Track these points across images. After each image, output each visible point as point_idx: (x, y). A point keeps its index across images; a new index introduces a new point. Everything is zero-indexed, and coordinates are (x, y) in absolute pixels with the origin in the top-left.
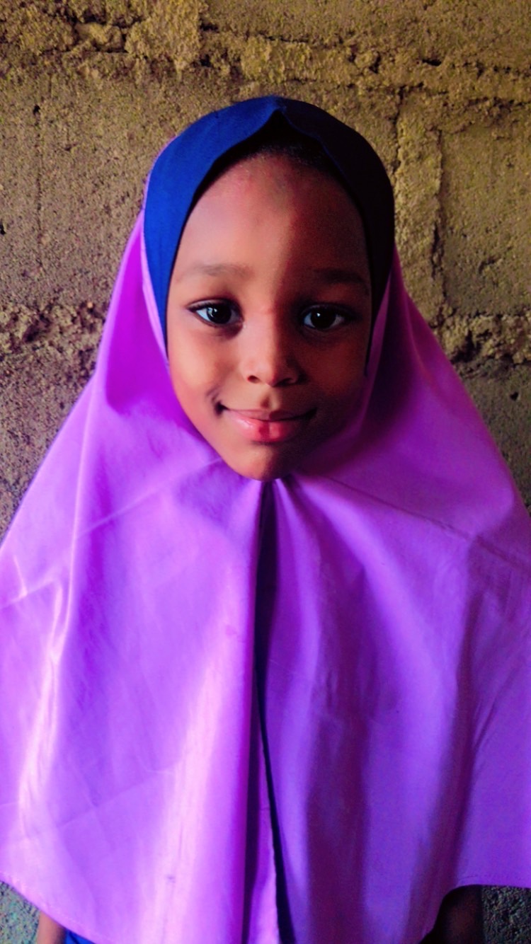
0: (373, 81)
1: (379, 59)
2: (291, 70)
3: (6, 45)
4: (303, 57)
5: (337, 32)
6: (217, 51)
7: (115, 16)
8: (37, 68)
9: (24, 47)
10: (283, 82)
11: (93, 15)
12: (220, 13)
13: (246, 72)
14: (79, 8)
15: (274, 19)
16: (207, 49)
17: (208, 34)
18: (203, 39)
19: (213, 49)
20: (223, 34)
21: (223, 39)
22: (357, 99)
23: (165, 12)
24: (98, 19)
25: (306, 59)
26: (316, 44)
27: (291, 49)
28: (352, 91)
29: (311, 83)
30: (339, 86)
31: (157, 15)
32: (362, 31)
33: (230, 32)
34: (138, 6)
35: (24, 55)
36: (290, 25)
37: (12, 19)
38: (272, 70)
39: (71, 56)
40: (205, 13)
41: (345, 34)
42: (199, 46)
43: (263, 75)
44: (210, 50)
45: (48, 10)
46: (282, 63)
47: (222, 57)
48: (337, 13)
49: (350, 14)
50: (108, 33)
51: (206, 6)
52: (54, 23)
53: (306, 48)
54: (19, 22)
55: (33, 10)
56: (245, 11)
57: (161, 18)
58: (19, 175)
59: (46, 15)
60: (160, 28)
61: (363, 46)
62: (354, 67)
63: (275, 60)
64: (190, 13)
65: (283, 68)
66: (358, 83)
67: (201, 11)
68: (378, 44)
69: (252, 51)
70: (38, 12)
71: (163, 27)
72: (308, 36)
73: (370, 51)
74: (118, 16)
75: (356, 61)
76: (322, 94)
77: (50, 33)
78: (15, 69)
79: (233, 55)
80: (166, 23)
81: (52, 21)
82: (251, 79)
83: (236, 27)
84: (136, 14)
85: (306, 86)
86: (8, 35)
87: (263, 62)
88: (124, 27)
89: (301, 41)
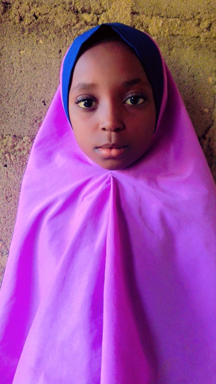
0: (208, 34)
1: (211, 24)
2: (171, 31)
3: (48, 24)
4: (176, 25)
5: (192, 13)
6: (138, 24)
7: (95, 10)
8: (61, 34)
9: (56, 25)
10: (167, 36)
11: (85, 10)
12: (140, 7)
13: (151, 32)
14: (79, 7)
15: (164, 8)
16: (134, 23)
17: (135, 16)
18: (132, 18)
19: (137, 22)
20: (141, 16)
21: (141, 18)
22: (200, 43)
23: (116, 7)
24: (87, 11)
25: (178, 26)
26: (182, 19)
27: (171, 21)
28: (198, 39)
29: (180, 36)
30: (192, 38)
31: (113, 9)
32: (203, 12)
33: (144, 15)
34: (105, 5)
35: (56, 28)
36: (171, 10)
37: (51, 13)
38: (162, 31)
39: (75, 28)
40: (134, 7)
41: (195, 14)
42: (131, 21)
43: (158, 34)
44: (135, 23)
45: (66, 8)
46: (167, 28)
47: (140, 25)
48: (192, 4)
49: (198, 5)
50: (91, 17)
51: (134, 4)
52: (68, 14)
53: (178, 21)
54: (54, 14)
55: (60, 8)
56: (151, 5)
57: (114, 10)
58: (52, 80)
59: (65, 10)
60: (114, 14)
61: (204, 19)
62: (199, 29)
63: (164, 27)
64: (127, 7)
65: (167, 30)
66: (201, 36)
67: (132, 6)
68: (211, 18)
69: (154, 23)
70: (62, 9)
71: (115, 14)
72: (179, 15)
73: (207, 21)
74: (96, 10)
75: (200, 26)
76: (185, 41)
77: (67, 18)
78: (52, 34)
79: (145, 25)
80: (116, 12)
81: (67, 13)
82: (153, 35)
83: (147, 13)
84: (104, 9)
85: (178, 38)
86: (49, 20)
87: (158, 28)
88: (98, 15)
89: (176, 17)
